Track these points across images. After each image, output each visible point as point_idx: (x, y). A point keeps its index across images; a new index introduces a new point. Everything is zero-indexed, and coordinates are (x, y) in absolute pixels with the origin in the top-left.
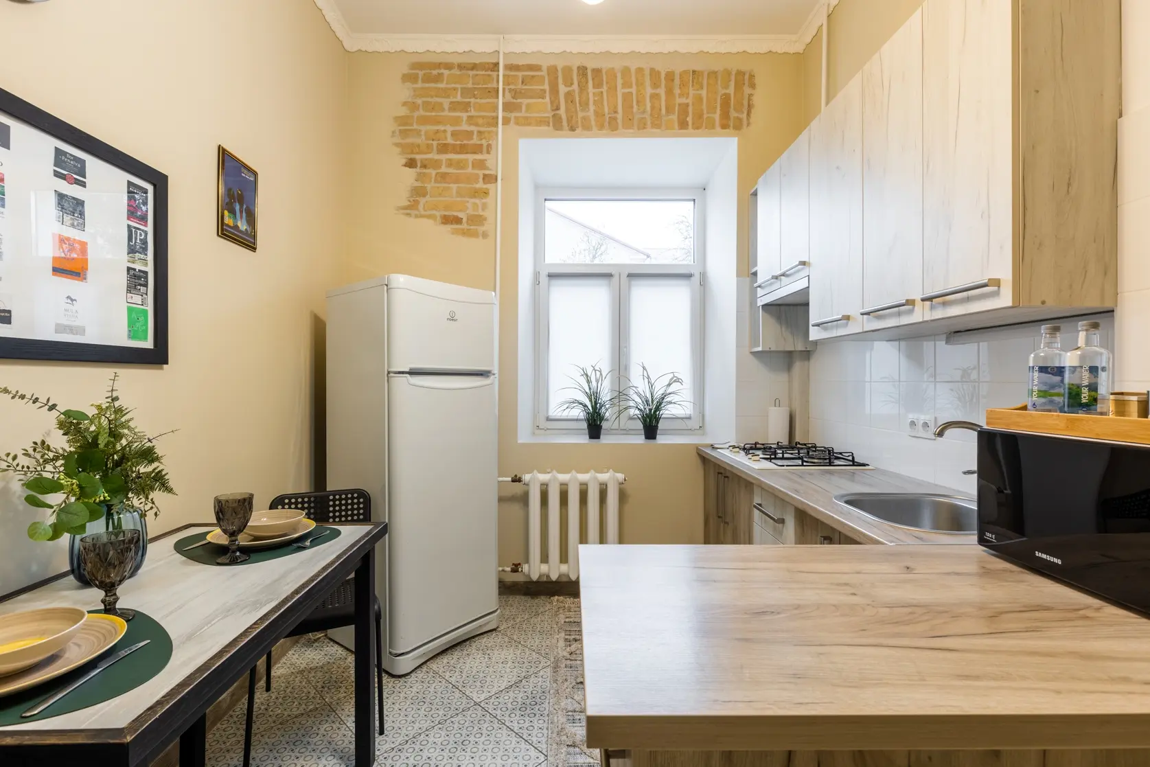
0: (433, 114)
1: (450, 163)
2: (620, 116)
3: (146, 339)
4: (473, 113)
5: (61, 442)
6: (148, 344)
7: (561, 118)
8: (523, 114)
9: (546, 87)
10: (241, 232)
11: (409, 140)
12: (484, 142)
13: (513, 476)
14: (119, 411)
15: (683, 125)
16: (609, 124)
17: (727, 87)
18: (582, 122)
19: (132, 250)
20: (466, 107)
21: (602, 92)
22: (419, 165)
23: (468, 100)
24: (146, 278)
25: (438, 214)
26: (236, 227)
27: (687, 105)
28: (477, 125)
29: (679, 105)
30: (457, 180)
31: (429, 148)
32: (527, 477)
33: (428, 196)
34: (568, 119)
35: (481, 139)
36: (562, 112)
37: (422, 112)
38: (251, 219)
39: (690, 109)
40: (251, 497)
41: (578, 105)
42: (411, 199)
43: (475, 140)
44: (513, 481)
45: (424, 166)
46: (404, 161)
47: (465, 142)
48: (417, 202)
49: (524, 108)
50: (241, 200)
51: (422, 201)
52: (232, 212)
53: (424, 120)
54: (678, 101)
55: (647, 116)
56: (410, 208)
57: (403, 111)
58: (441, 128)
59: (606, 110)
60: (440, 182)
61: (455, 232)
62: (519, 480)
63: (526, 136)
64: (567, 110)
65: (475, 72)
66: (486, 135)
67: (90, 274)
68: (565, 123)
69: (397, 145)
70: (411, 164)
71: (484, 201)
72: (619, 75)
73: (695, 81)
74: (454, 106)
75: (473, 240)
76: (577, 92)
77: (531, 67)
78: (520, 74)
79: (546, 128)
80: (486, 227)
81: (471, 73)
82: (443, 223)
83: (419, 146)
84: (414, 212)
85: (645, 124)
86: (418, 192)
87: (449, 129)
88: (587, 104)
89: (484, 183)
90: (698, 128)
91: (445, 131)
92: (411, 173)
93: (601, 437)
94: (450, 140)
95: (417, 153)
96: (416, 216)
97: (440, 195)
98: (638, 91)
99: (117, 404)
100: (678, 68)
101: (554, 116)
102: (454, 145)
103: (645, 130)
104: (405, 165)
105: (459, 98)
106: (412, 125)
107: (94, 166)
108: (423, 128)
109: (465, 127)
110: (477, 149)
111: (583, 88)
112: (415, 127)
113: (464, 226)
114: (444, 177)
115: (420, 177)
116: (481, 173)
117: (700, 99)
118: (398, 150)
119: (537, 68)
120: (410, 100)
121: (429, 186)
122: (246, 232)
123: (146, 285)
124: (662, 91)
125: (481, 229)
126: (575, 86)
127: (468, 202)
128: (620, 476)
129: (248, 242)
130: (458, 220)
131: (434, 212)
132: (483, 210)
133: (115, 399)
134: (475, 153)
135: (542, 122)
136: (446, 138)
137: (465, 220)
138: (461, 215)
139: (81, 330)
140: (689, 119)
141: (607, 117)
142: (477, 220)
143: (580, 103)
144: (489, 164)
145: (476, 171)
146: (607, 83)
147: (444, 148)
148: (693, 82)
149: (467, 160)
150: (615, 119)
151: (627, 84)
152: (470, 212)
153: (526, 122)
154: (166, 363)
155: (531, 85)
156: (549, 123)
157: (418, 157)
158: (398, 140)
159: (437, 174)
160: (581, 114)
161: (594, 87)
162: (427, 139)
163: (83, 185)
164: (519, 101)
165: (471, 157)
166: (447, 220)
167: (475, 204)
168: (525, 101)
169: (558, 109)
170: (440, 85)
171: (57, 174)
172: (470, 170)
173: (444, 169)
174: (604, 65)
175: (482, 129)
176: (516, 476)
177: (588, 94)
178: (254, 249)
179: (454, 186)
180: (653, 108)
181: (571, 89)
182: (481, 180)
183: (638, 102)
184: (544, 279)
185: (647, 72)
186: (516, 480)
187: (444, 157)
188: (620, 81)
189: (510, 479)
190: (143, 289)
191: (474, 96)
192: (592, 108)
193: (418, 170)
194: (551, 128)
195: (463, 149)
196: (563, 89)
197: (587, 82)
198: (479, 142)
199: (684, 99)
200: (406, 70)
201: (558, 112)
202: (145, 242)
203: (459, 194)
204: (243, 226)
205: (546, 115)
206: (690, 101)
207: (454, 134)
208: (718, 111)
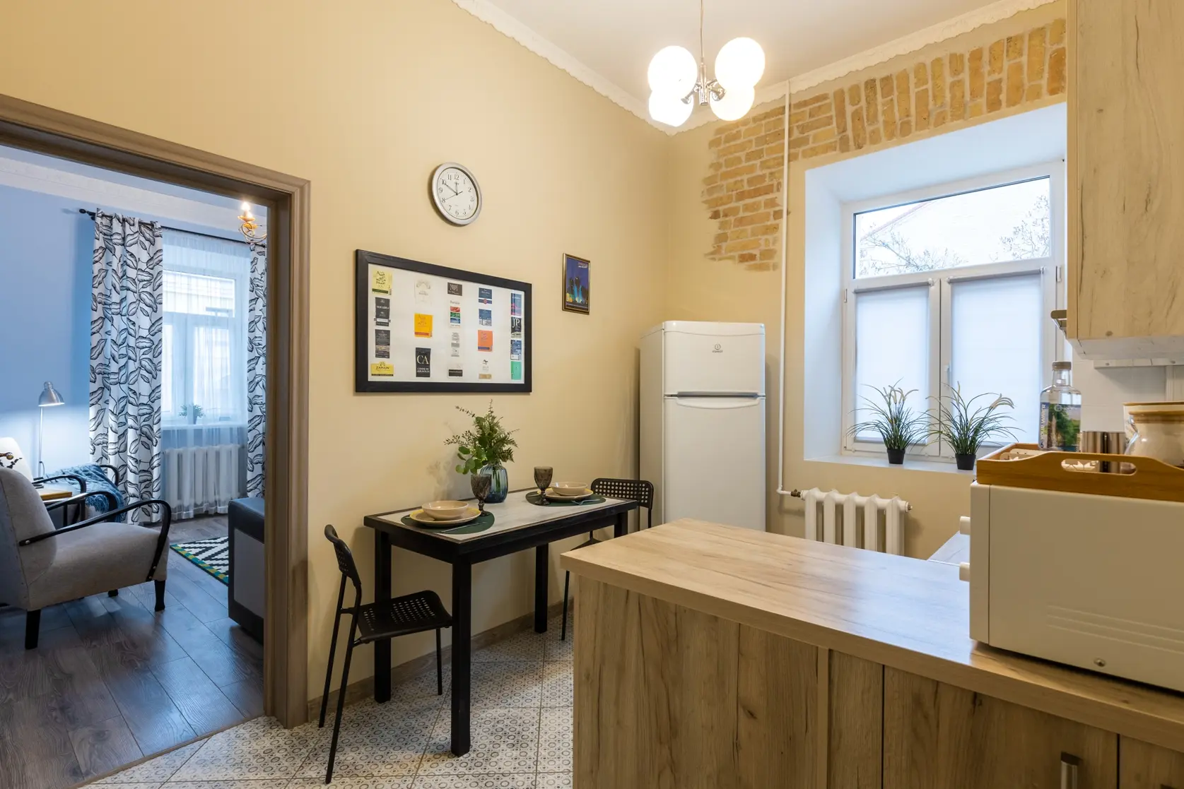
0: (733, 168)
1: (746, 208)
2: (913, 119)
3: (520, 378)
4: (765, 158)
5: (475, 431)
6: (521, 381)
7: (848, 138)
8: (811, 145)
9: (833, 113)
10: (579, 304)
11: (715, 196)
12: (775, 182)
13: (793, 490)
14: (494, 418)
15: (994, 105)
16: (901, 131)
17: (1060, 40)
18: (870, 136)
19: (513, 330)
20: (758, 154)
21: (892, 100)
22: (721, 216)
23: (761, 148)
24: (521, 345)
25: (736, 254)
26: (574, 302)
27: (1000, 81)
28: (769, 168)
29: (989, 84)
30: (751, 221)
31: (730, 199)
32: (804, 493)
33: (729, 239)
34: (854, 138)
35: (772, 180)
36: (850, 133)
37: (724, 169)
38: (585, 294)
39: (1004, 86)
40: (551, 470)
41: (865, 120)
42: (715, 246)
43: (767, 182)
44: (793, 495)
45: (726, 215)
46: (710, 215)
47: (758, 186)
48: (720, 247)
49: (811, 140)
50: (578, 283)
51: (724, 245)
52: (572, 292)
53: (726, 176)
54: (988, 79)
55: (948, 109)
56: (715, 254)
57: (710, 173)
58: (739, 178)
59: (897, 115)
60: (738, 226)
61: (750, 268)
62: (798, 495)
63: (814, 166)
64: (854, 129)
65: (767, 120)
66: (777, 175)
67: (495, 347)
68: (851, 143)
69: (705, 202)
70: (715, 215)
71: (775, 235)
72: (912, 76)
73: (1011, 49)
74: (749, 157)
75: (765, 273)
76: (864, 110)
77: (817, 99)
78: (807, 109)
79: (834, 153)
80: (775, 260)
81: (763, 122)
82: (741, 261)
83: (721, 198)
84: (717, 256)
85: (944, 119)
86: (721, 238)
87: (745, 177)
88: (875, 116)
89: (775, 219)
90: (1014, 104)
91: (742, 181)
92: (715, 223)
93: (904, 462)
94: (746, 188)
95: (721, 205)
96: (720, 259)
97: (738, 238)
98: (935, 85)
99: (493, 414)
100: (987, 41)
101: (841, 139)
102: (749, 191)
103: (944, 125)
104: (711, 218)
105: (754, 149)
106: (716, 182)
107: (496, 291)
108: (724, 183)
109: (759, 172)
110: (769, 190)
111: (871, 101)
112: (719, 183)
113: (758, 261)
114: (741, 222)
115: (722, 226)
116: (771, 211)
117: (1019, 68)
118: (705, 206)
119: (824, 97)
120: (715, 162)
121: (729, 232)
122: (582, 304)
123: (520, 349)
124: (966, 76)
125: (771, 262)
126: (863, 103)
127: (760, 239)
128: (903, 504)
129: (583, 309)
130: (752, 257)
131: (732, 254)
132: (774, 244)
133: (492, 412)
134: (766, 193)
135: (829, 148)
136: (743, 186)
137: (758, 256)
138: (754, 252)
139: (490, 376)
140: (1003, 97)
141: (898, 123)
142: (769, 254)
143: (868, 120)
144: (778, 201)
145: (768, 210)
146: (897, 88)
147: (741, 196)
148: (1008, 51)
149: (760, 202)
150: (908, 123)
151: (921, 81)
152: (763, 247)
153: (814, 152)
154: (531, 391)
155: (818, 116)
156: (836, 148)
157: (721, 208)
158: (706, 197)
159: (735, 219)
160: (869, 129)
161: (883, 97)
162: (727, 191)
163: (490, 302)
164: (806, 134)
165: (762, 199)
166: (744, 258)
167: (766, 240)
168: (812, 133)
169: (844, 130)
170: (738, 142)
171: (480, 301)
172: (762, 210)
173: (741, 214)
174: (895, 70)
175: (773, 170)
176: (796, 491)
177: (876, 105)
178: (588, 313)
179: (749, 228)
180: (953, 98)
181: (858, 106)
182: (772, 217)
183: (935, 97)
184: (851, 296)
185: (946, 62)
186: (796, 494)
187: (741, 203)
188: (912, 80)
189: (790, 493)
190: (519, 351)
191: (766, 143)
192: (881, 118)
193: (721, 219)
194: (838, 152)
195: (757, 193)
196: (849, 109)
197: (875, 94)
198: (770, 183)
199: (996, 74)
200: (711, 137)
201: (844, 134)
202: (520, 325)
203: (754, 234)
204: (579, 300)
205: (833, 140)
206: (1004, 75)
207: (750, 182)
208: (1046, 75)
